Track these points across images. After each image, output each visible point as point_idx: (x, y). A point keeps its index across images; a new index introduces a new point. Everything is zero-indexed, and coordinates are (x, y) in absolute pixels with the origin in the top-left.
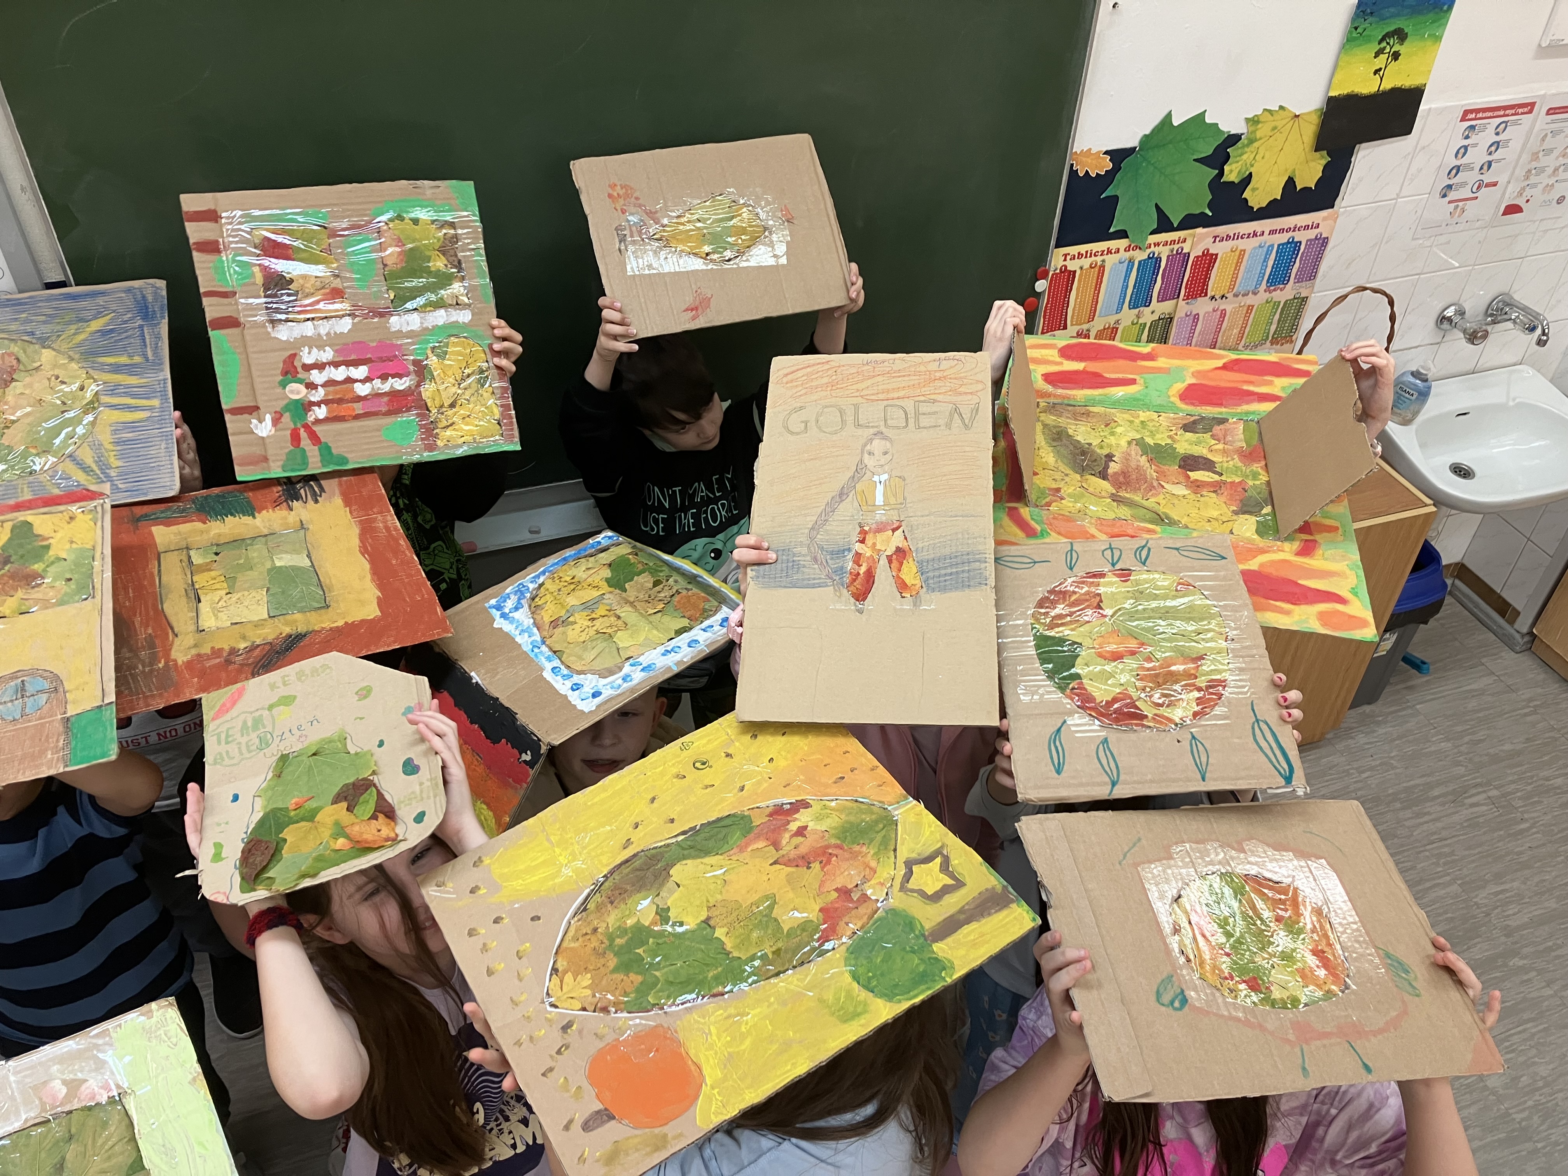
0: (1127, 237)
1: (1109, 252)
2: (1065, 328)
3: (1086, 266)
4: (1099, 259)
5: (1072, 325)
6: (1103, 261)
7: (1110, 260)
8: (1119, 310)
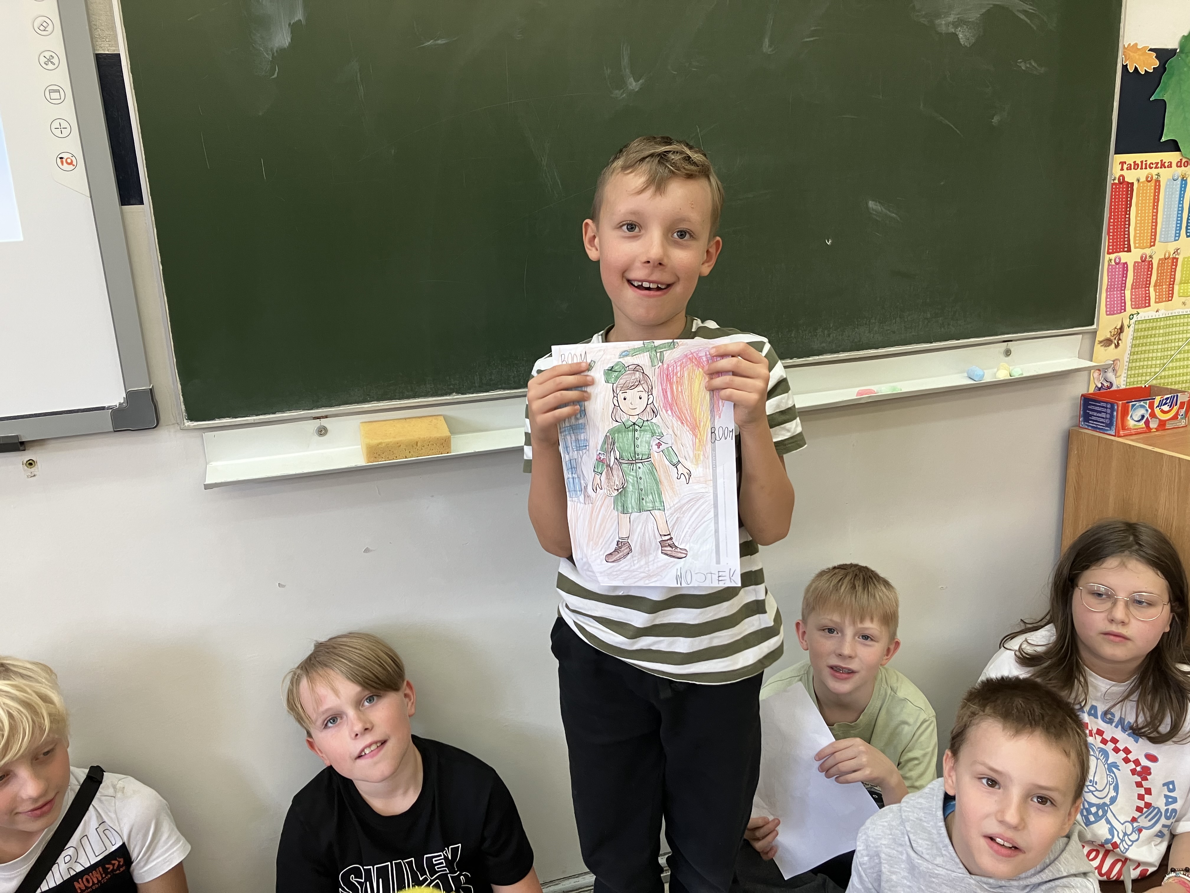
0: (1178, 150)
1: (1163, 165)
2: (1129, 250)
3: (1143, 179)
4: (1154, 172)
5: (1135, 248)
6: (1158, 175)
7: (1165, 175)
8: (1177, 237)
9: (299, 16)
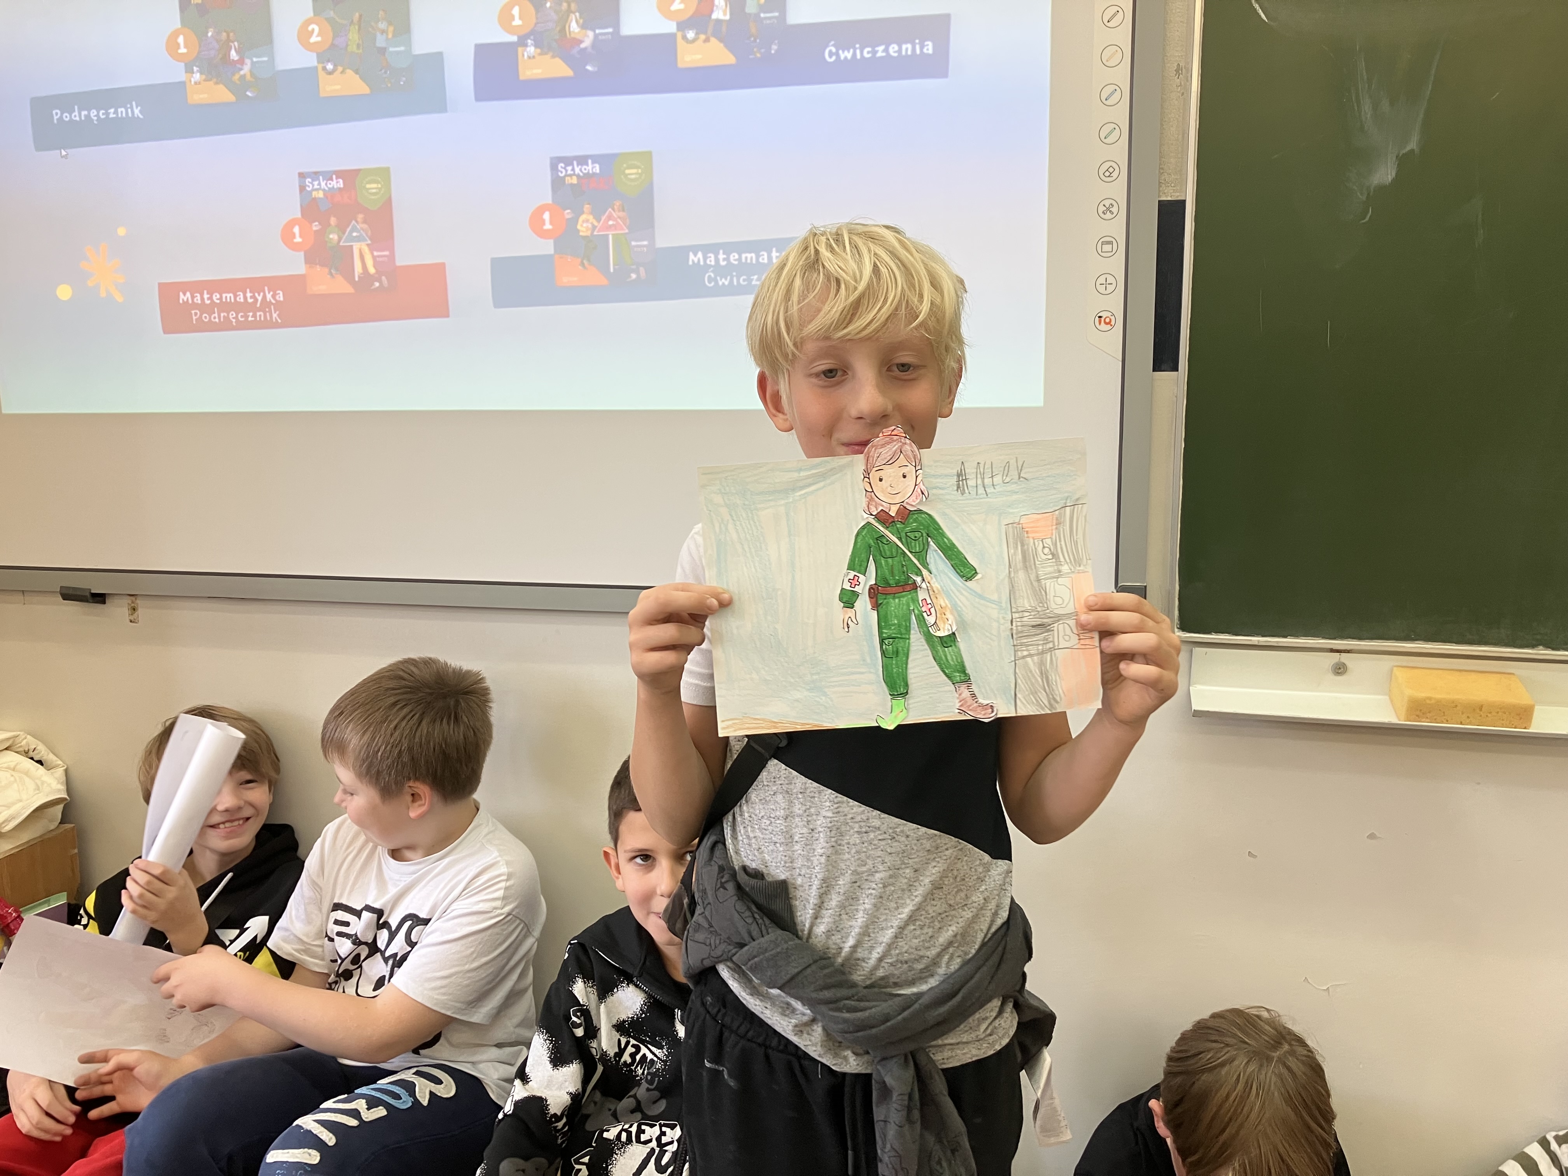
9: (1413, 145)
